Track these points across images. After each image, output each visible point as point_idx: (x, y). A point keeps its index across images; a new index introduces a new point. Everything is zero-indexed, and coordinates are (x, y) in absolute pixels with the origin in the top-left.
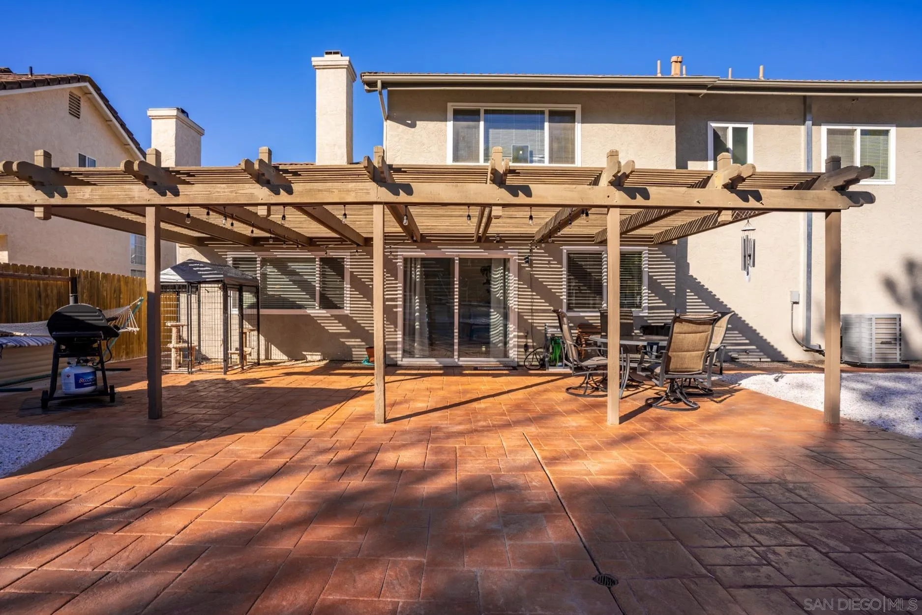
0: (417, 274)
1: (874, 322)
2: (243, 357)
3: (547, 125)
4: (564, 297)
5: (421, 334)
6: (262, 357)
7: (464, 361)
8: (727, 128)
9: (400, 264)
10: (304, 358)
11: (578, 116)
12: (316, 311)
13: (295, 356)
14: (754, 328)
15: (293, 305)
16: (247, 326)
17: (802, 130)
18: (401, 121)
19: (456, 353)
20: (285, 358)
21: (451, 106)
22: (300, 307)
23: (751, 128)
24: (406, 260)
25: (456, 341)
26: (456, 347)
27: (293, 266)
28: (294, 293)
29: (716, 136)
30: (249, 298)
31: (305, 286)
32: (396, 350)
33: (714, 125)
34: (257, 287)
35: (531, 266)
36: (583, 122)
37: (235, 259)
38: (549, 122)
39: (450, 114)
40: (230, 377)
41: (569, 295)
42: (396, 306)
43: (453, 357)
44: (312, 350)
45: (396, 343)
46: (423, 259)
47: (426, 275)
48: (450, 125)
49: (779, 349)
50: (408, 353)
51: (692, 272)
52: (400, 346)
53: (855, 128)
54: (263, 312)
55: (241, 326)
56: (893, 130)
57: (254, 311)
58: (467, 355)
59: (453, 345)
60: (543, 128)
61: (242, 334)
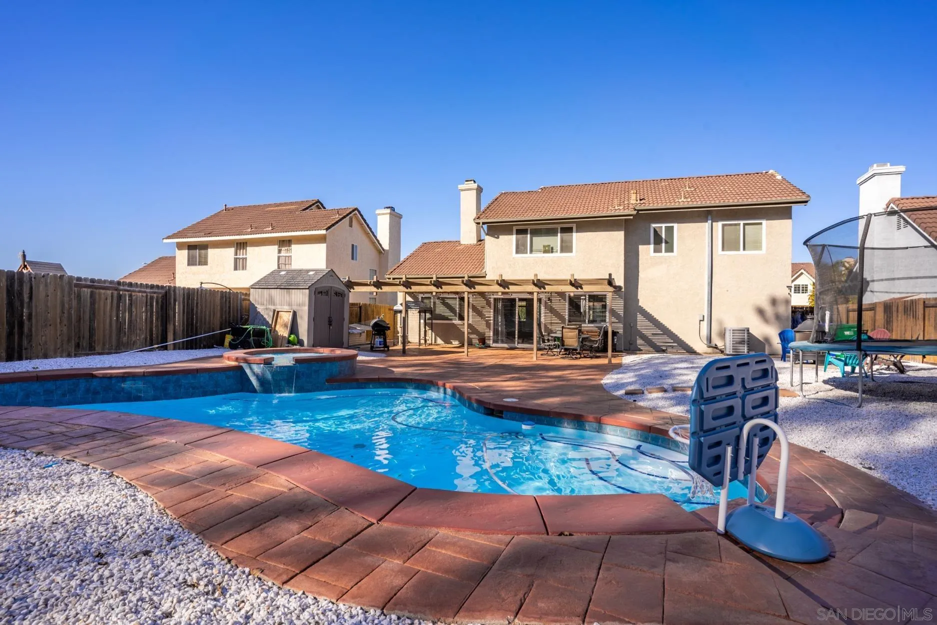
0: (500, 305)
1: (732, 332)
2: (426, 341)
3: (559, 234)
4: (567, 317)
5: (502, 334)
6: (433, 342)
7: (520, 346)
8: (662, 227)
9: (492, 301)
10: (451, 343)
11: (574, 229)
12: (457, 322)
13: (447, 341)
14: (676, 334)
15: (447, 319)
16: (427, 328)
17: (707, 225)
18: (493, 236)
19: (516, 342)
20: (443, 343)
21: (515, 228)
22: (451, 320)
23: (675, 226)
24: (495, 299)
25: (516, 336)
26: (516, 339)
27: (447, 301)
28: (447, 313)
29: (655, 231)
30: (428, 316)
31: (452, 309)
32: (490, 340)
33: (654, 225)
34: (432, 311)
35: (551, 302)
36: (577, 232)
37: (422, 298)
38: (561, 233)
39: (515, 232)
40: (421, 347)
41: (570, 316)
42: (490, 320)
43: (515, 343)
44: (455, 339)
45: (490, 337)
46: (503, 299)
47: (504, 306)
48: (514, 236)
49: (691, 346)
50: (495, 341)
51: (640, 304)
52: (491, 338)
53: (739, 222)
54: (434, 321)
55: (425, 328)
56: (764, 222)
57: (430, 321)
58: (523, 343)
59: (515, 338)
60: (557, 236)
61: (425, 331)
